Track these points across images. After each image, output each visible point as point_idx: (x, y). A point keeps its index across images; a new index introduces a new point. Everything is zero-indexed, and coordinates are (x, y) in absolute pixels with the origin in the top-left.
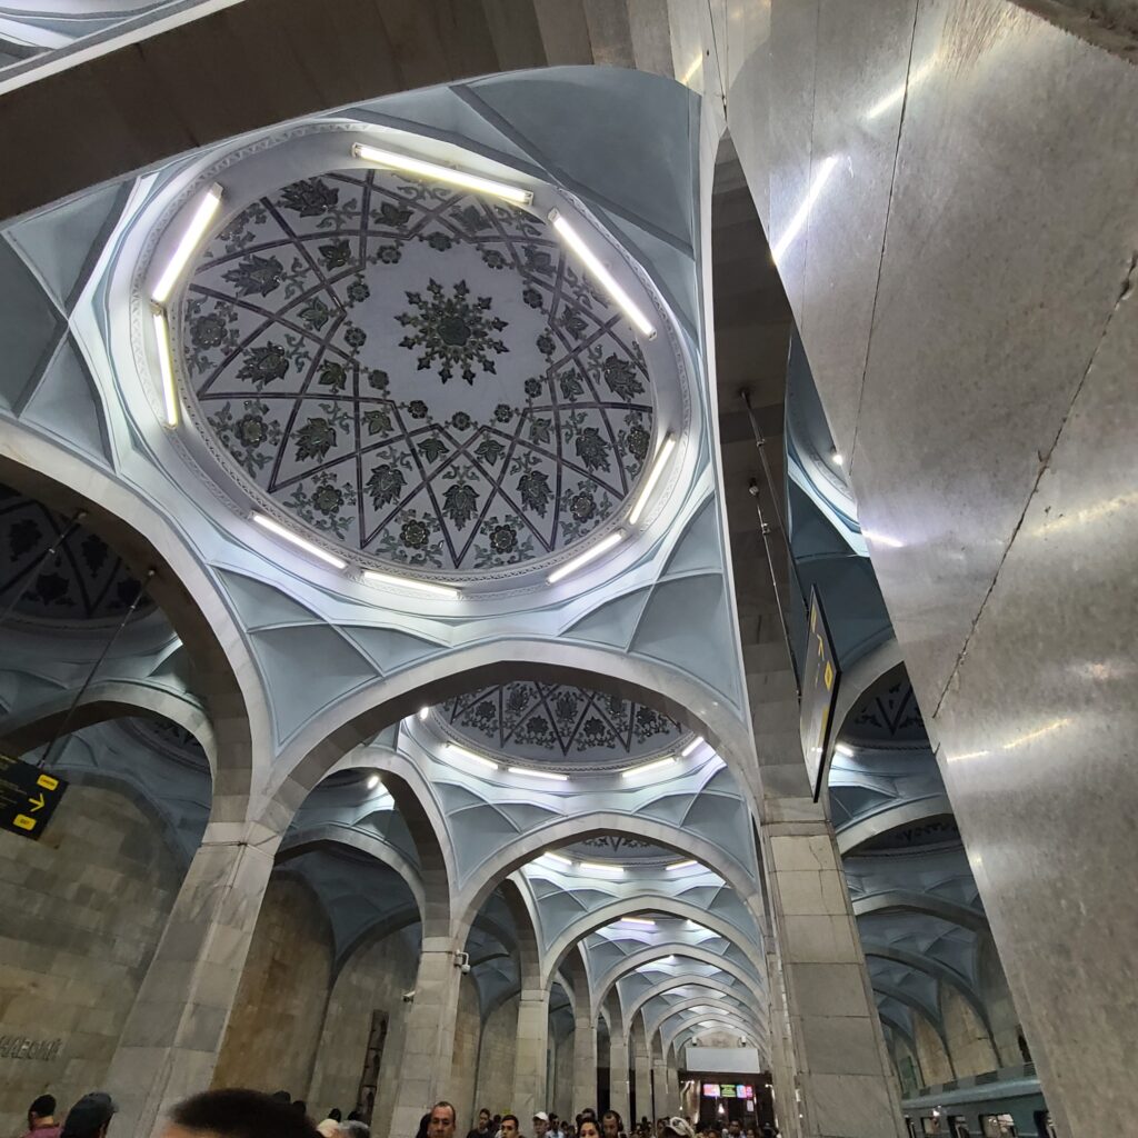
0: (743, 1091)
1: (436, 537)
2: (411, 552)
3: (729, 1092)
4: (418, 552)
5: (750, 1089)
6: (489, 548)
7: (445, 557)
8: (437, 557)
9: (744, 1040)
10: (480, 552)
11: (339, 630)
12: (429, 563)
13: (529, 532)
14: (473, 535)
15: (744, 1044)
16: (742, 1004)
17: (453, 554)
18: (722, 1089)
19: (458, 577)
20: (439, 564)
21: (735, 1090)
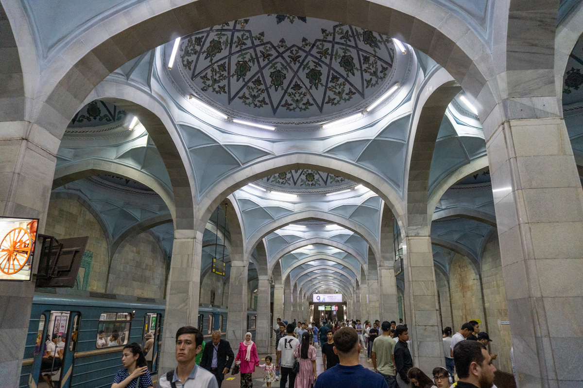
0: (334, 308)
1: (289, 176)
2: (281, 181)
3: (328, 308)
4: (283, 180)
5: (337, 307)
6: (305, 180)
7: (291, 182)
8: (289, 182)
9: (337, 291)
10: (302, 181)
11: (264, 209)
12: (287, 184)
13: (319, 176)
14: (300, 175)
15: (337, 292)
16: (341, 281)
17: (294, 181)
18: (325, 308)
19: (298, 191)
20: (290, 184)
21: (331, 308)
